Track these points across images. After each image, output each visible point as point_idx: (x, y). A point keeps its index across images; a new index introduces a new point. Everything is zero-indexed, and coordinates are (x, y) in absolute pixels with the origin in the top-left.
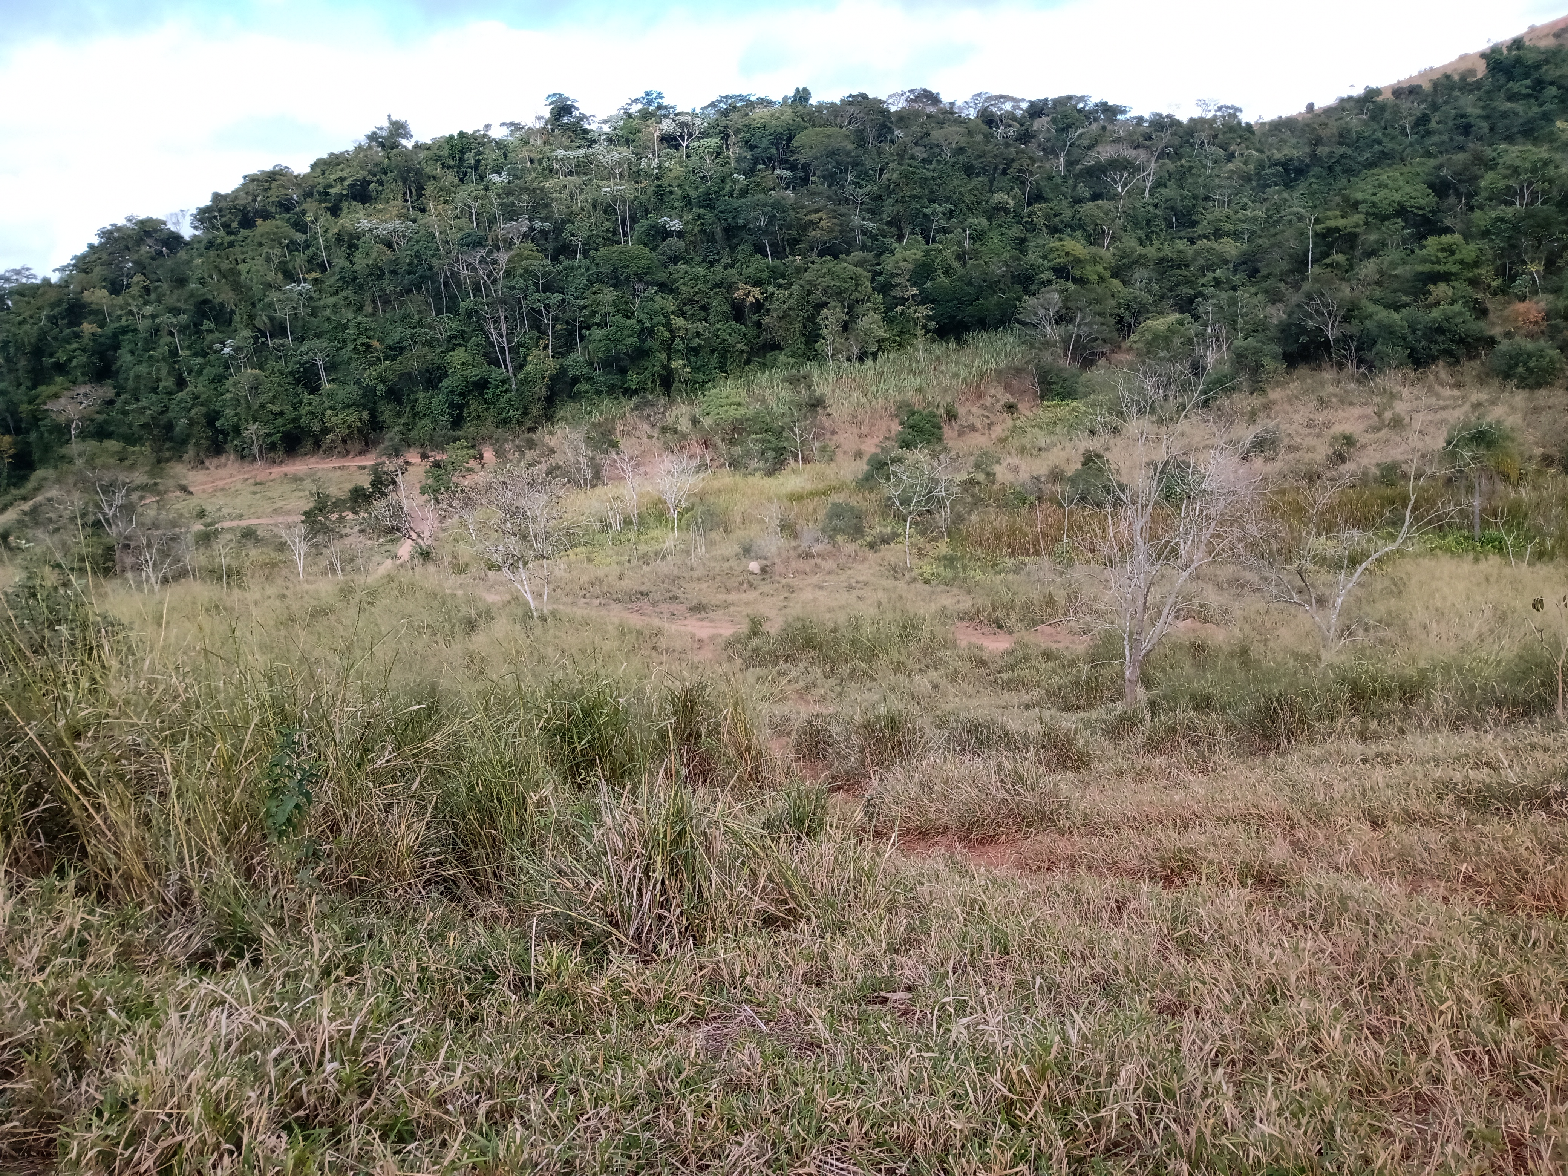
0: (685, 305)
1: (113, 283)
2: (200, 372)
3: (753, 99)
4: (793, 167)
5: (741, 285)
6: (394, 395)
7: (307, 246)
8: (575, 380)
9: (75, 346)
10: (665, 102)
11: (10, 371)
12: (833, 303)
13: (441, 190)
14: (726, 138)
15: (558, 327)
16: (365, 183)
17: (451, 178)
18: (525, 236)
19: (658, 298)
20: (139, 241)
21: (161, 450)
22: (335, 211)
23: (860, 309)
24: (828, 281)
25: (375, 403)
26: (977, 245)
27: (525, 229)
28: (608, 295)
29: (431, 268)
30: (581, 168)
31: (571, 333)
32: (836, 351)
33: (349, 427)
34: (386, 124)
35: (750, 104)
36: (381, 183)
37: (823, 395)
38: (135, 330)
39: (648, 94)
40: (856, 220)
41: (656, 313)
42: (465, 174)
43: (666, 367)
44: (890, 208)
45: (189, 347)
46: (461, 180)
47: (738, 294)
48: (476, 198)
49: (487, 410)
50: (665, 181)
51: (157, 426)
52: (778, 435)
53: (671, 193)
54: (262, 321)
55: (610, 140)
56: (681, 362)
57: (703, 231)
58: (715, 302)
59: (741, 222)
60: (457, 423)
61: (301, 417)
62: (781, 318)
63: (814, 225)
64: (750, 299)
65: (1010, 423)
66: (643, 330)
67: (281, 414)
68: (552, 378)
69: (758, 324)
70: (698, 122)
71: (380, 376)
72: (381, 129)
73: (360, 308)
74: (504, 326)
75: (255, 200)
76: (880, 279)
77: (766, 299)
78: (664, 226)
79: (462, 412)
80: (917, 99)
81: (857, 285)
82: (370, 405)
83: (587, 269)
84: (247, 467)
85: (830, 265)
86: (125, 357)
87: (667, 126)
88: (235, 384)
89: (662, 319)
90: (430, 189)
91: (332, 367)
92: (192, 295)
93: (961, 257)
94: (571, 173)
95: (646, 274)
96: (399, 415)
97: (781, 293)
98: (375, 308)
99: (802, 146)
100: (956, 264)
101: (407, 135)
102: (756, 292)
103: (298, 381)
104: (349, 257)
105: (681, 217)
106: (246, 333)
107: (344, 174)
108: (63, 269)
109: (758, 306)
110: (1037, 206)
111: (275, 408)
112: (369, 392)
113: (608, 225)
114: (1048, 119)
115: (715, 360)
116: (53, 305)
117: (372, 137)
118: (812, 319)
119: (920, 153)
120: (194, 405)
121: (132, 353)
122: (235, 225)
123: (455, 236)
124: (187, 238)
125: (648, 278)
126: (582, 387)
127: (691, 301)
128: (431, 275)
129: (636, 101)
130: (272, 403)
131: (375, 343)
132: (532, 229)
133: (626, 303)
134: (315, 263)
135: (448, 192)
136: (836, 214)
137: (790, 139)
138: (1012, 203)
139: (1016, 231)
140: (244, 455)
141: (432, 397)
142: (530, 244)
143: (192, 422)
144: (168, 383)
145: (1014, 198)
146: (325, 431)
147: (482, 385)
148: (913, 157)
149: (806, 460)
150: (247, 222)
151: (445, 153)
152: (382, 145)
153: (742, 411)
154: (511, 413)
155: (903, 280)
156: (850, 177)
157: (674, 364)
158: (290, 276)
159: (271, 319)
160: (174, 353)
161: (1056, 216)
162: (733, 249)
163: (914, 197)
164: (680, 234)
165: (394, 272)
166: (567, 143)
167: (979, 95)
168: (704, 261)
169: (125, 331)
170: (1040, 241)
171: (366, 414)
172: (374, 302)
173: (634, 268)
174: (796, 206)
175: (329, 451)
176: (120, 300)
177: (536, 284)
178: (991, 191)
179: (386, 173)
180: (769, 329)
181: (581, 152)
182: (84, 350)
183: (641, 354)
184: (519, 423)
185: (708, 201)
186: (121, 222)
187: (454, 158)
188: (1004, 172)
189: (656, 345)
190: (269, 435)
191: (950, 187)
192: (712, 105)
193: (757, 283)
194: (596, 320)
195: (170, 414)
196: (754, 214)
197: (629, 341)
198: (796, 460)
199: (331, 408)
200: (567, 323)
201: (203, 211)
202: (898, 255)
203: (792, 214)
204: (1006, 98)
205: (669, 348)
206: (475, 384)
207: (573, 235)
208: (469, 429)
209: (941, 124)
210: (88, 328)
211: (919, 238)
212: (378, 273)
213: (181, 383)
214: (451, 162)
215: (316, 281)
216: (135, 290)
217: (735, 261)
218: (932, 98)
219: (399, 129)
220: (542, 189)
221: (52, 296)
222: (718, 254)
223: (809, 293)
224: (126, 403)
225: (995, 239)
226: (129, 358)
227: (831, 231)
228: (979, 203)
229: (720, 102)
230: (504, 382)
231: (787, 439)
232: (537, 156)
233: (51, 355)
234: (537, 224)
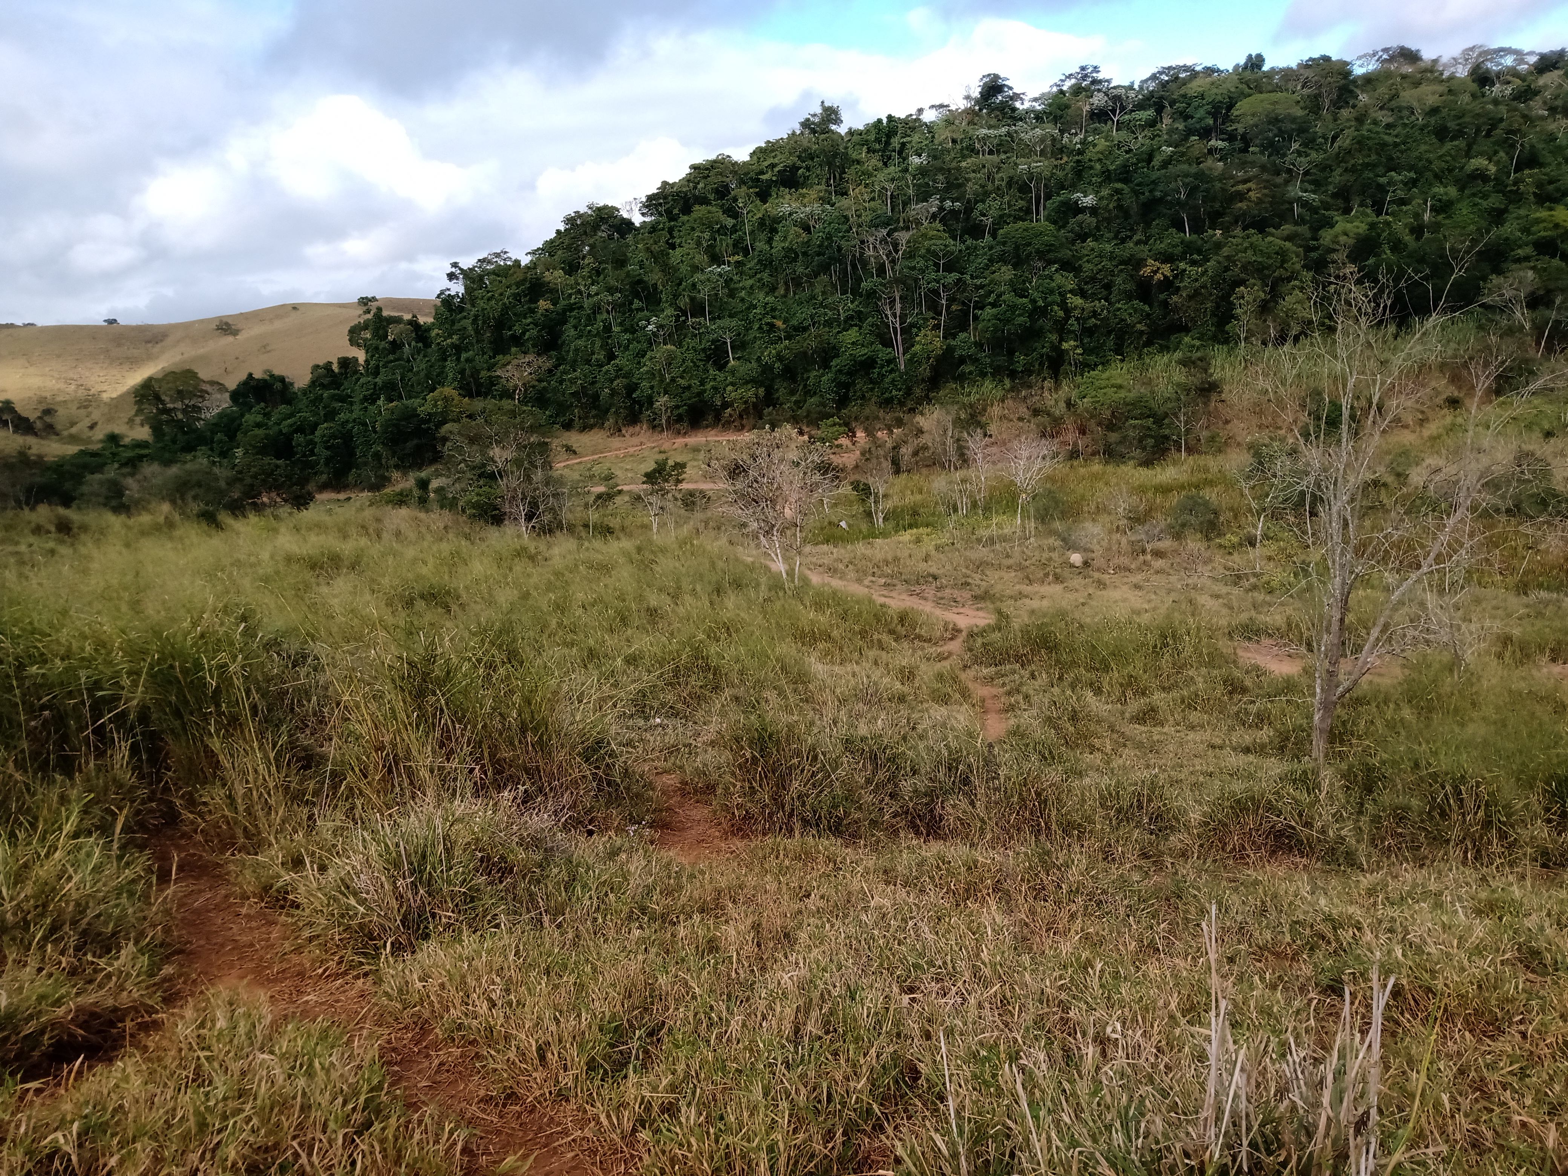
0: (1086, 283)
1: (571, 265)
2: (627, 348)
3: (1198, 68)
4: (1231, 137)
5: (1150, 261)
6: (791, 373)
7: (734, 230)
8: (962, 360)
9: (529, 320)
10: (1100, 76)
11: (478, 342)
12: (1252, 281)
13: (863, 173)
14: (1160, 109)
15: (954, 308)
16: (794, 168)
17: (874, 161)
18: (934, 216)
19: (1057, 277)
20: (596, 227)
21: (587, 417)
22: (764, 196)
23: (1284, 288)
24: (1250, 256)
25: (773, 380)
26: (1440, 217)
27: (934, 209)
28: (1006, 273)
29: (839, 249)
30: (1001, 147)
31: (966, 314)
32: (1250, 333)
33: (746, 402)
34: (819, 110)
35: (1194, 74)
36: (808, 169)
37: (1222, 380)
38: (581, 308)
39: (1083, 68)
40: (1295, 190)
41: (1052, 292)
42: (889, 158)
43: (1056, 348)
44: (1337, 177)
45: (621, 324)
46: (885, 164)
47: (1146, 271)
48: (893, 180)
49: (872, 390)
50: (1088, 155)
51: (585, 395)
52: (1159, 420)
53: (1091, 168)
54: (684, 301)
55: (1037, 118)
56: (1072, 343)
57: (1119, 207)
58: (1119, 280)
59: (1158, 194)
60: (842, 402)
61: (705, 391)
62: (1190, 297)
63: (1241, 196)
64: (1159, 276)
65: (1449, 420)
66: (1036, 309)
67: (689, 387)
68: (938, 359)
69: (1165, 304)
70: (1132, 94)
71: (778, 354)
72: (814, 115)
73: (773, 289)
74: (898, 306)
75: (695, 188)
76: (1314, 255)
77: (1176, 277)
78: (1076, 202)
79: (848, 391)
80: (1392, 59)
81: (1283, 261)
82: (767, 382)
83: (991, 248)
84: (656, 436)
85: (1254, 239)
86: (569, 332)
87: (1099, 100)
88: (651, 359)
89: (1058, 299)
90: (851, 173)
91: (740, 345)
92: (628, 274)
93: (1417, 231)
94: (991, 152)
95: (1049, 251)
96: (792, 393)
97: (1194, 271)
98: (787, 290)
99: (1244, 115)
100: (1408, 238)
101: (838, 121)
102: (1166, 269)
103: (708, 358)
104: (770, 241)
105: (1097, 193)
106: (669, 311)
107: (776, 161)
108: (533, 253)
109: (1168, 285)
110: (1526, 172)
111: (683, 382)
112: (767, 369)
113: (1021, 203)
114: (1561, 72)
115: (1111, 343)
116: (518, 285)
117: (806, 124)
118: (1226, 297)
119: (1385, 117)
120: (617, 377)
121: (575, 327)
122: (676, 211)
123: (866, 217)
124: (637, 225)
125: (1051, 256)
126: (968, 368)
127: (1093, 279)
128: (839, 257)
129: (1069, 77)
130: (682, 377)
131: (779, 323)
132: (941, 208)
133: (1024, 282)
134: (739, 247)
135: (870, 175)
136: (1268, 184)
137: (1230, 107)
138: (1493, 169)
139: (1495, 201)
140: (654, 427)
141: (823, 375)
142: (937, 225)
143: (614, 393)
144: (601, 356)
145: (1497, 163)
146: (726, 405)
147: (868, 364)
148: (1375, 122)
149: (1190, 450)
150: (687, 210)
151: (872, 137)
152: (814, 131)
153: (1122, 394)
154: (894, 393)
155: (1340, 256)
156: (1295, 146)
157: (1065, 346)
158: (716, 259)
159: (692, 299)
160: (608, 328)
161: (1550, 182)
162: (1148, 225)
163: (1366, 166)
164: (1093, 211)
165: (805, 254)
166: (993, 122)
167: (1472, 49)
168: (1116, 237)
169: (571, 308)
170: (1523, 212)
171: (761, 391)
172: (786, 284)
173: (1037, 244)
174: (1222, 177)
175: (727, 425)
176: (571, 280)
177: (937, 265)
178: (1468, 155)
179: (812, 159)
180: (1176, 309)
181: (1004, 130)
182: (536, 325)
183: (1031, 334)
184: (902, 404)
185: (1125, 174)
186: (583, 209)
187: (880, 142)
188: (1488, 135)
189: (1048, 325)
190: (677, 407)
191: (1417, 154)
192: (1154, 77)
193: (1167, 258)
194: (991, 300)
195: (598, 385)
196: (1173, 185)
197: (1021, 320)
198: (1179, 450)
199: (732, 384)
200: (964, 303)
201: (650, 198)
202: (1338, 228)
203: (1218, 185)
204: (1508, 51)
205: (1063, 328)
206: (862, 363)
207: (984, 215)
208: (853, 408)
209: (1417, 84)
210: (543, 304)
211: (1369, 211)
212: (791, 255)
213: (611, 357)
214: (877, 146)
215: (738, 263)
216: (585, 272)
217: (1148, 238)
218: (1409, 56)
219: (831, 114)
220: (958, 169)
221: (519, 276)
222: (1131, 230)
223: (1227, 269)
224: (565, 372)
225: (1464, 210)
226: (572, 332)
227: (1260, 201)
228: (1450, 171)
229: (1161, 73)
230: (889, 362)
231: (1169, 426)
232: (959, 136)
233: (510, 329)
234: (948, 204)
